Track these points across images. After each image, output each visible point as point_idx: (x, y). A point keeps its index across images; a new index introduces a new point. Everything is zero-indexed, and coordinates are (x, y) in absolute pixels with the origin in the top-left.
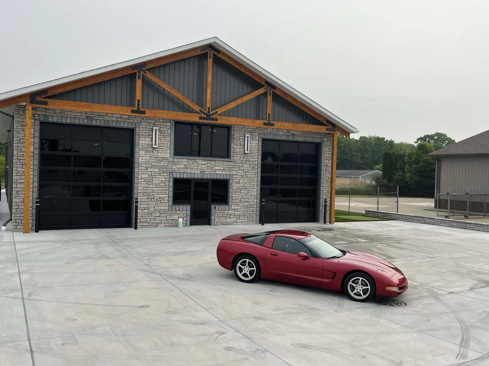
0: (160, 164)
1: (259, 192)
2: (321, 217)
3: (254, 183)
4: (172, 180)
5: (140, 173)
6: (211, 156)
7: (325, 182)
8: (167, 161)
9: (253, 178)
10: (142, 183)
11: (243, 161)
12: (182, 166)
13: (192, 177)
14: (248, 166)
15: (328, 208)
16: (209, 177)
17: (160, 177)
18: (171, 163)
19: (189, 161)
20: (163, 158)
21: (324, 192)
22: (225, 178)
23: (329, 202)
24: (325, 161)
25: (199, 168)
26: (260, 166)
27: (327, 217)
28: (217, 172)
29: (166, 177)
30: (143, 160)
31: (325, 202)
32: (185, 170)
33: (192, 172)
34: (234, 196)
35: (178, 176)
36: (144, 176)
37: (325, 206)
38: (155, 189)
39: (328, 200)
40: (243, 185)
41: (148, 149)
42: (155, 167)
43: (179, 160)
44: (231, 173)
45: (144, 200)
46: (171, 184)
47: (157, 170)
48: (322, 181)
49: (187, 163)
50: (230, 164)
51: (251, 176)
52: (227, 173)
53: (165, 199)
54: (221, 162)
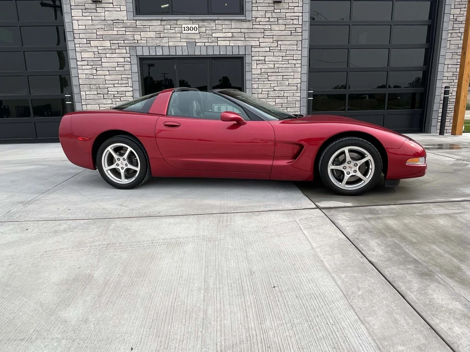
0: (111, 32)
1: (305, 78)
2: (436, 122)
3: (294, 62)
4: (135, 61)
5: (78, 49)
6: (209, 13)
7: (449, 56)
8: (121, 25)
9: (292, 52)
10: (83, 67)
11: (272, 20)
12: (152, 35)
13: (173, 53)
14: (283, 28)
15: (451, 106)
16: (204, 53)
17: (114, 55)
18: (131, 29)
19: (164, 23)
20: (116, 21)
21: (446, 74)
22: (236, 52)
23: (454, 93)
24: (453, 11)
25: (184, 36)
26: (307, 27)
27: (447, 124)
28: (220, 43)
29: (124, 55)
30: (81, 27)
31: (446, 92)
32: (158, 42)
33: (171, 44)
34: (255, 86)
35: (146, 53)
36: (85, 55)
37: (446, 100)
38: (108, 77)
39: (453, 91)
40: (272, 66)
41: (87, 6)
42: (102, 38)
43: (145, 23)
44: (248, 43)
45: (92, 97)
46: (135, 68)
47: (107, 44)
48: (442, 52)
49: (160, 28)
50: (245, 25)
51: (290, 48)
52: (240, 43)
53: (128, 94)
54: (227, 22)
